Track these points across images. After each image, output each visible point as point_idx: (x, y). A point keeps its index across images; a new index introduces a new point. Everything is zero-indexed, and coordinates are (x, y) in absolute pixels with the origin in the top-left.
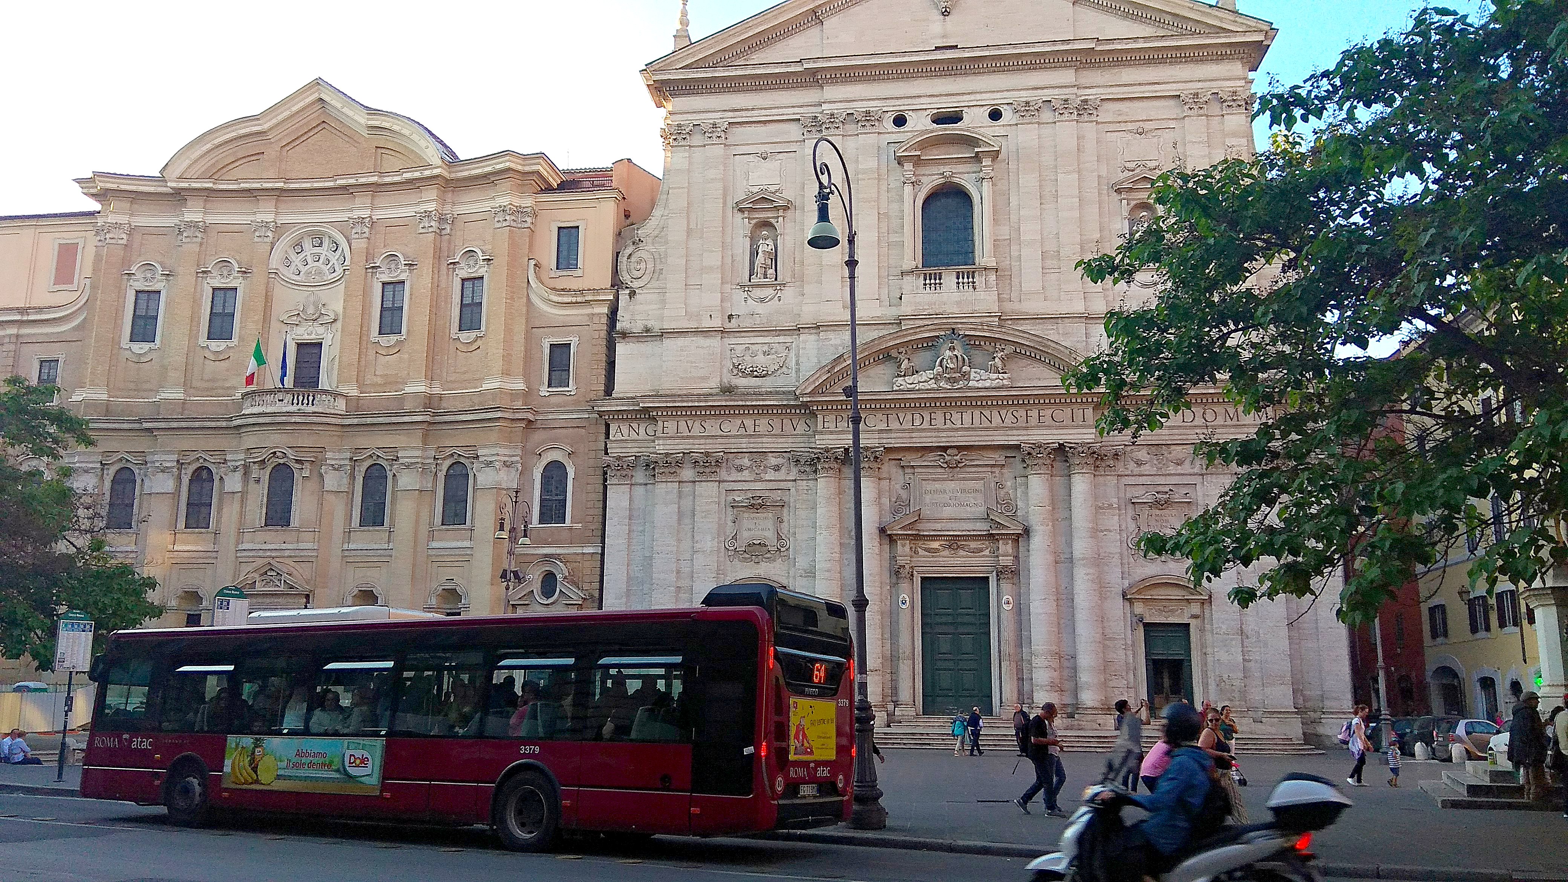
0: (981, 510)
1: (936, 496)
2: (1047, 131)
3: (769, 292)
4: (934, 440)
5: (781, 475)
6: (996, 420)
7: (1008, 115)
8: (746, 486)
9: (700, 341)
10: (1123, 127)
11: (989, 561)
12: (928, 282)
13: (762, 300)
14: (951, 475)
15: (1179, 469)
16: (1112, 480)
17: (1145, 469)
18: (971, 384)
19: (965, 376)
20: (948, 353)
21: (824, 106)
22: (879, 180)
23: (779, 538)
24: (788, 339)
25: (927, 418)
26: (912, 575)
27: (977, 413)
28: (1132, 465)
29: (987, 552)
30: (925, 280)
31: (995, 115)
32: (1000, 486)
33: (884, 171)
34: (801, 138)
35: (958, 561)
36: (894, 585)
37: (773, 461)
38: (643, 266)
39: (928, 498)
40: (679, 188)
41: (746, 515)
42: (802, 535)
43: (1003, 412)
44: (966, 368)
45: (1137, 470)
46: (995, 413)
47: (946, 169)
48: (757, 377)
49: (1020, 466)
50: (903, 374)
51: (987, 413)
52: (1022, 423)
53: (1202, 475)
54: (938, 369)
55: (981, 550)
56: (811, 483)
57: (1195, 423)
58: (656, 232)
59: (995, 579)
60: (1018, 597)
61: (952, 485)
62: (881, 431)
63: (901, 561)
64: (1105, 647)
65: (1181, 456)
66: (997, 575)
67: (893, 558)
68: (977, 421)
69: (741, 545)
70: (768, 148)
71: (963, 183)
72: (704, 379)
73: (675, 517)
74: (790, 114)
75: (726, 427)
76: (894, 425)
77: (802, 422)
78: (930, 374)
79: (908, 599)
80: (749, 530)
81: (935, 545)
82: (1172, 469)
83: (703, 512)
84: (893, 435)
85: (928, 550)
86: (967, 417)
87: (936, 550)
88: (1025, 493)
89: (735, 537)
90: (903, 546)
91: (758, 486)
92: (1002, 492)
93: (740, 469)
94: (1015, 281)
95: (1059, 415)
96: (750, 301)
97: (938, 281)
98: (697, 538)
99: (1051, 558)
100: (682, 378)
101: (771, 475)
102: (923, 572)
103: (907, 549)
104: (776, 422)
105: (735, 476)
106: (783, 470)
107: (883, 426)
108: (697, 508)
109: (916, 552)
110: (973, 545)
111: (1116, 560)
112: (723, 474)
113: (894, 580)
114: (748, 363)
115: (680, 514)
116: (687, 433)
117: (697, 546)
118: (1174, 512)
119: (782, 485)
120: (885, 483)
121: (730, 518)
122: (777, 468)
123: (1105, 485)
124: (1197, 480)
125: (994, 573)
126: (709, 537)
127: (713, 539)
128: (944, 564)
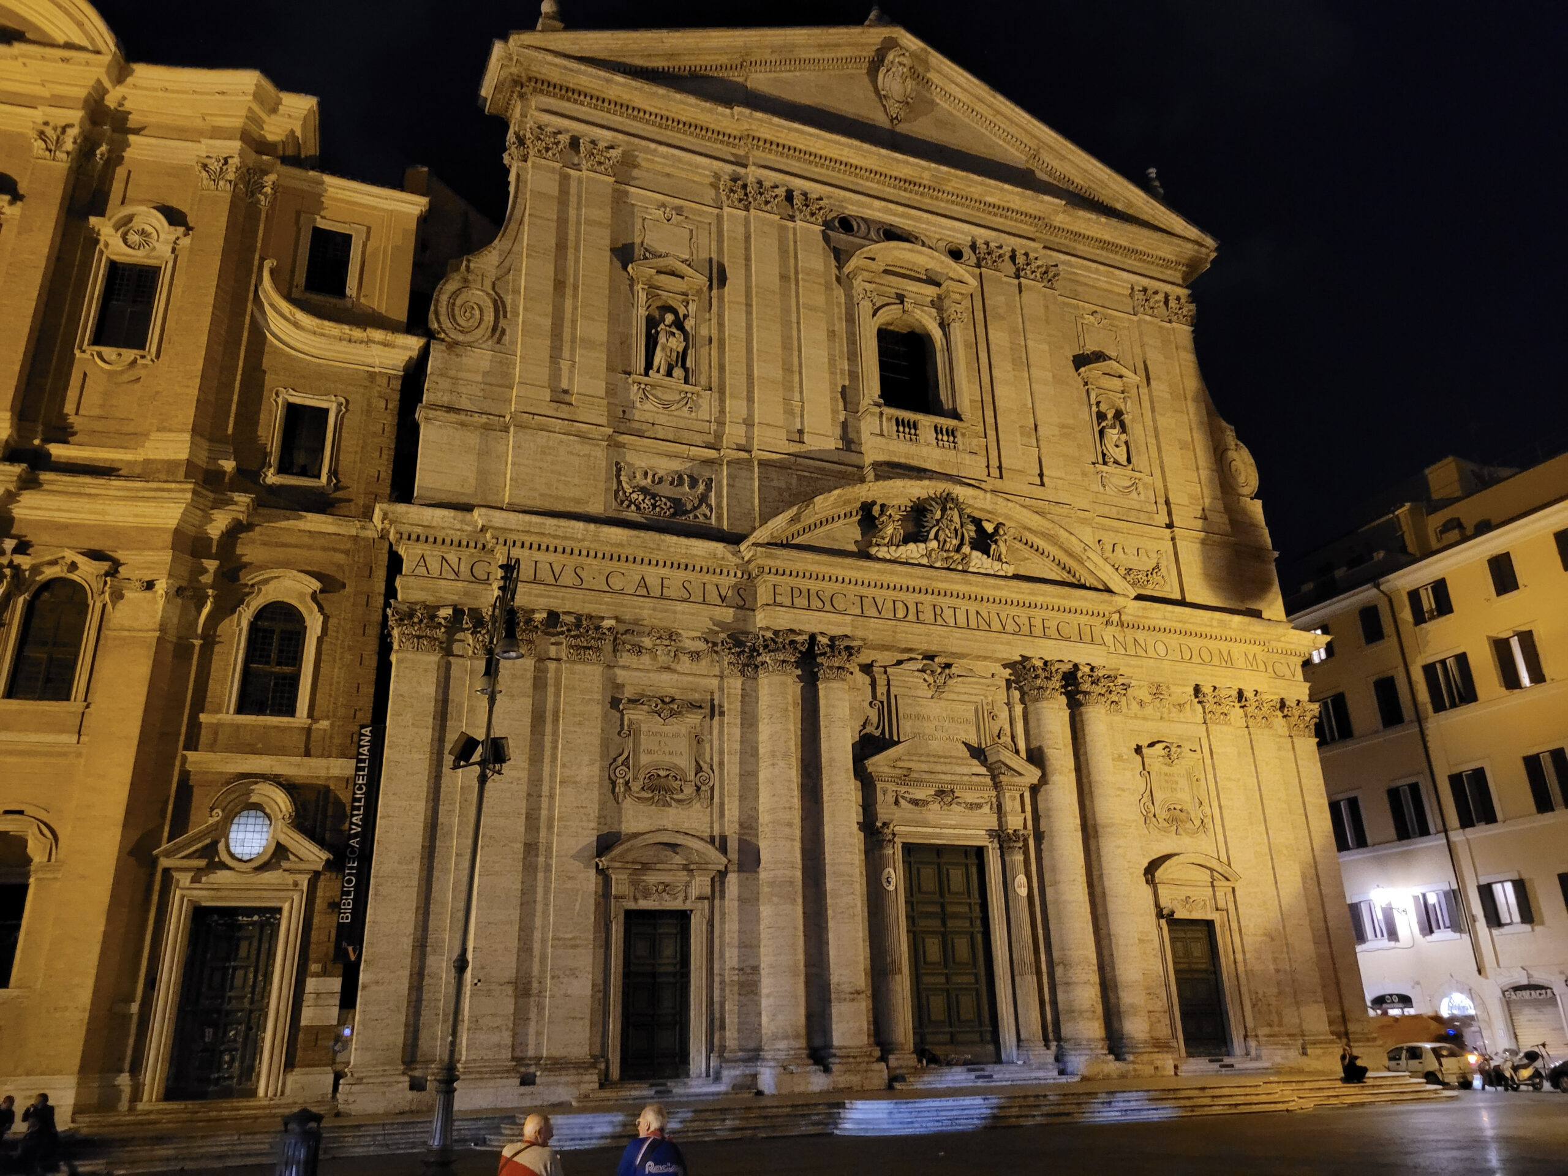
1: (917, 723)
2: (1011, 288)
3: (676, 397)
4: (924, 640)
5: (702, 668)
6: (996, 625)
7: (968, 257)
8: (645, 679)
9: (574, 444)
11: (990, 823)
12: (900, 428)
13: (666, 407)
15: (1182, 717)
16: (1120, 720)
17: (1149, 712)
18: (971, 570)
19: (965, 559)
20: (945, 523)
23: (699, 769)
24: (706, 469)
25: (912, 609)
26: (894, 839)
27: (972, 613)
28: (1135, 706)
29: (986, 810)
30: (898, 425)
31: (955, 253)
32: (993, 716)
34: (719, 207)
35: (952, 821)
38: (476, 314)
39: (908, 726)
40: (543, 218)
41: (644, 727)
43: (1003, 616)
44: (968, 548)
45: (1141, 713)
46: (993, 615)
48: (659, 515)
49: (1015, 692)
50: (887, 541)
51: (985, 614)
52: (1026, 632)
53: (1206, 727)
55: (979, 806)
56: (748, 686)
58: (499, 272)
59: (997, 851)
61: (937, 709)
63: (883, 814)
65: (1182, 700)
66: (1001, 845)
68: (973, 622)
69: (637, 776)
70: (673, 207)
71: (924, 320)
72: (580, 502)
75: (616, 582)
76: (871, 613)
78: (919, 548)
79: (894, 876)
80: (650, 752)
81: (922, 794)
82: (1175, 715)
84: (871, 627)
85: (913, 802)
86: (961, 615)
87: (924, 804)
89: (625, 763)
90: (885, 792)
92: (996, 727)
93: (639, 650)
94: (992, 453)
95: (1065, 629)
96: (647, 404)
97: (913, 431)
98: (563, 759)
101: (685, 664)
102: (903, 835)
103: (890, 798)
104: (695, 586)
105: (627, 660)
106: (704, 662)
107: (857, 612)
108: (563, 708)
109: (898, 804)
110: (970, 798)
114: (648, 491)
115: (536, 714)
116: (552, 582)
118: (1183, 771)
121: (618, 729)
122: (695, 655)
123: (1116, 725)
124: (1202, 732)
125: (996, 842)
126: (586, 759)
127: (592, 763)
128: (934, 823)
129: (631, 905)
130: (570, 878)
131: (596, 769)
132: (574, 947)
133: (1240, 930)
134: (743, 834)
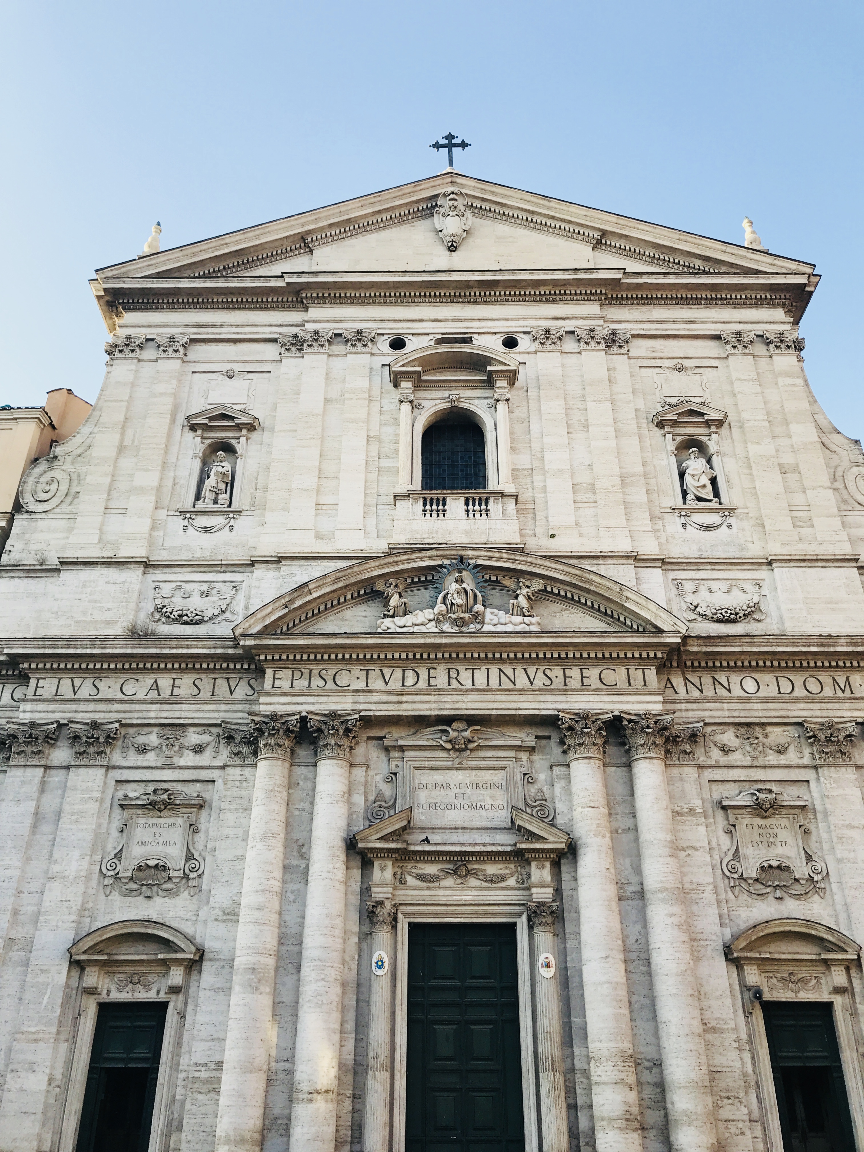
0: (502, 816)
1: (435, 793)
2: (572, 360)
3: (217, 521)
4: (434, 706)
5: (205, 759)
6: (522, 681)
7: (524, 343)
8: (147, 775)
9: (113, 574)
10: (658, 363)
11: (515, 896)
12: (428, 507)
13: (207, 530)
14: (457, 761)
15: (782, 760)
16: (691, 772)
17: (736, 758)
19: (478, 618)
20: (454, 586)
21: (308, 326)
22: (370, 400)
23: (189, 857)
24: (237, 577)
25: (424, 675)
26: (395, 919)
27: (494, 671)
28: (716, 754)
29: (512, 882)
30: (425, 504)
31: (510, 343)
32: (528, 778)
33: (376, 391)
34: (278, 358)
35: (467, 896)
36: (365, 937)
37: (193, 737)
38: (54, 487)
39: (423, 796)
40: (116, 401)
41: (142, 821)
42: (224, 853)
43: (531, 671)
44: (479, 608)
45: (723, 760)
46: (519, 671)
47: (454, 393)
48: (186, 623)
49: (557, 751)
50: (391, 613)
51: (509, 671)
52: (558, 683)
53: (816, 768)
54: (439, 607)
55: (503, 878)
56: (247, 771)
57: (796, 694)
58: (79, 451)
59: (525, 927)
60: (562, 955)
61: (459, 777)
62: (356, 692)
63: (379, 893)
64: (708, 1045)
65: (782, 740)
66: (529, 920)
67: (366, 891)
68: (494, 683)
69: (126, 868)
70: (237, 367)
71: (472, 408)
72: (108, 623)
73: (29, 821)
74: (266, 332)
75: (130, 688)
76: (377, 684)
77: (244, 683)
79: (386, 960)
80: (144, 843)
81: (431, 869)
82: (773, 758)
83: (73, 814)
84: (375, 698)
85: (421, 877)
86: (480, 676)
87: (433, 879)
88: (568, 791)
89: (118, 856)
90: (383, 869)
91: (167, 775)
92: (533, 790)
93: (143, 750)
94: (540, 515)
95: (609, 676)
96: (190, 530)
97: (441, 507)
98: (56, 855)
99: (612, 891)
100: (77, 622)
101: (189, 759)
102: (413, 915)
103: (388, 874)
104: (206, 684)
105: (133, 759)
106: (208, 752)
107: (359, 686)
108: (66, 807)
109: (402, 882)
110: (492, 869)
111: (709, 896)
112: (116, 757)
113: (366, 929)
114: (178, 604)
115: (38, 816)
116: (70, 695)
117: (56, 868)
118: (784, 822)
119: (204, 775)
120: (359, 773)
121: (116, 824)
122: (199, 749)
123: (681, 780)
124: (809, 775)
125: (524, 917)
126: (76, 854)
127: (82, 857)
128: (443, 900)
129: (104, 998)
130: (43, 971)
131: (85, 863)
132: (36, 1041)
134: (224, 921)
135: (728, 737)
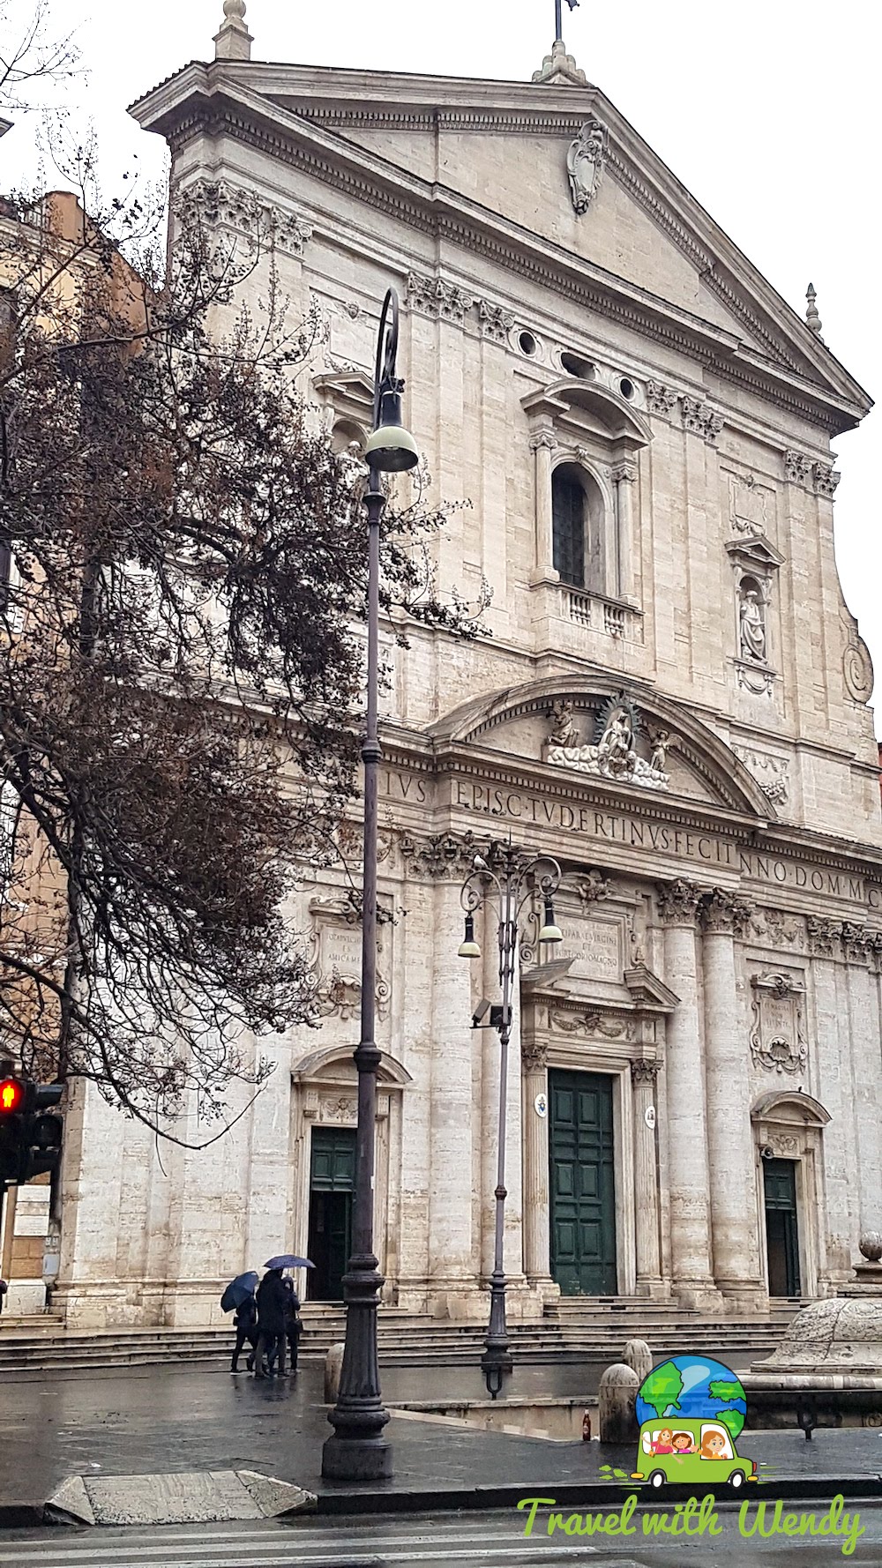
0: (614, 975)
1: (569, 940)
2: (678, 439)
4: (586, 853)
5: (383, 868)
6: (648, 839)
7: (638, 396)
8: (332, 878)
10: (735, 468)
11: (626, 1051)
14: (587, 910)
15: (791, 947)
16: (742, 951)
17: (765, 940)
18: (635, 779)
19: (630, 765)
20: (617, 726)
21: (446, 274)
23: (377, 978)
25: (577, 818)
27: (627, 825)
28: (753, 934)
29: (623, 1037)
30: (570, 602)
31: (626, 388)
32: (634, 937)
34: (403, 307)
35: (593, 1047)
36: (523, 1078)
43: (654, 828)
44: (632, 754)
45: (758, 941)
46: (645, 827)
47: (578, 443)
49: (656, 913)
50: (563, 741)
51: (639, 827)
52: (673, 847)
53: (811, 959)
54: (605, 747)
55: (618, 1033)
56: (429, 892)
57: (806, 887)
59: (629, 1079)
61: (585, 925)
62: (529, 826)
63: (540, 1038)
65: (793, 929)
66: (633, 1075)
68: (628, 835)
69: (324, 983)
70: (358, 301)
71: (594, 472)
76: (541, 818)
77: (414, 784)
78: (591, 751)
79: (545, 1102)
80: (335, 959)
81: (568, 1018)
82: (786, 945)
84: (542, 835)
85: (563, 1025)
86: (618, 826)
87: (572, 1026)
88: (661, 954)
89: (314, 968)
90: (542, 1014)
92: (634, 949)
95: (705, 847)
97: (583, 611)
102: (550, 1059)
103: (544, 1020)
104: (381, 777)
106: (386, 861)
107: (528, 818)
109: (552, 1028)
110: (610, 1023)
111: (742, 1065)
113: (522, 1069)
121: (308, 932)
123: (739, 956)
124: (805, 964)
125: (628, 1071)
128: (578, 1049)
129: (317, 1122)
130: (268, 1091)
132: (272, 1163)
133: (823, 1171)
134: (417, 1051)
135: (759, 919)
